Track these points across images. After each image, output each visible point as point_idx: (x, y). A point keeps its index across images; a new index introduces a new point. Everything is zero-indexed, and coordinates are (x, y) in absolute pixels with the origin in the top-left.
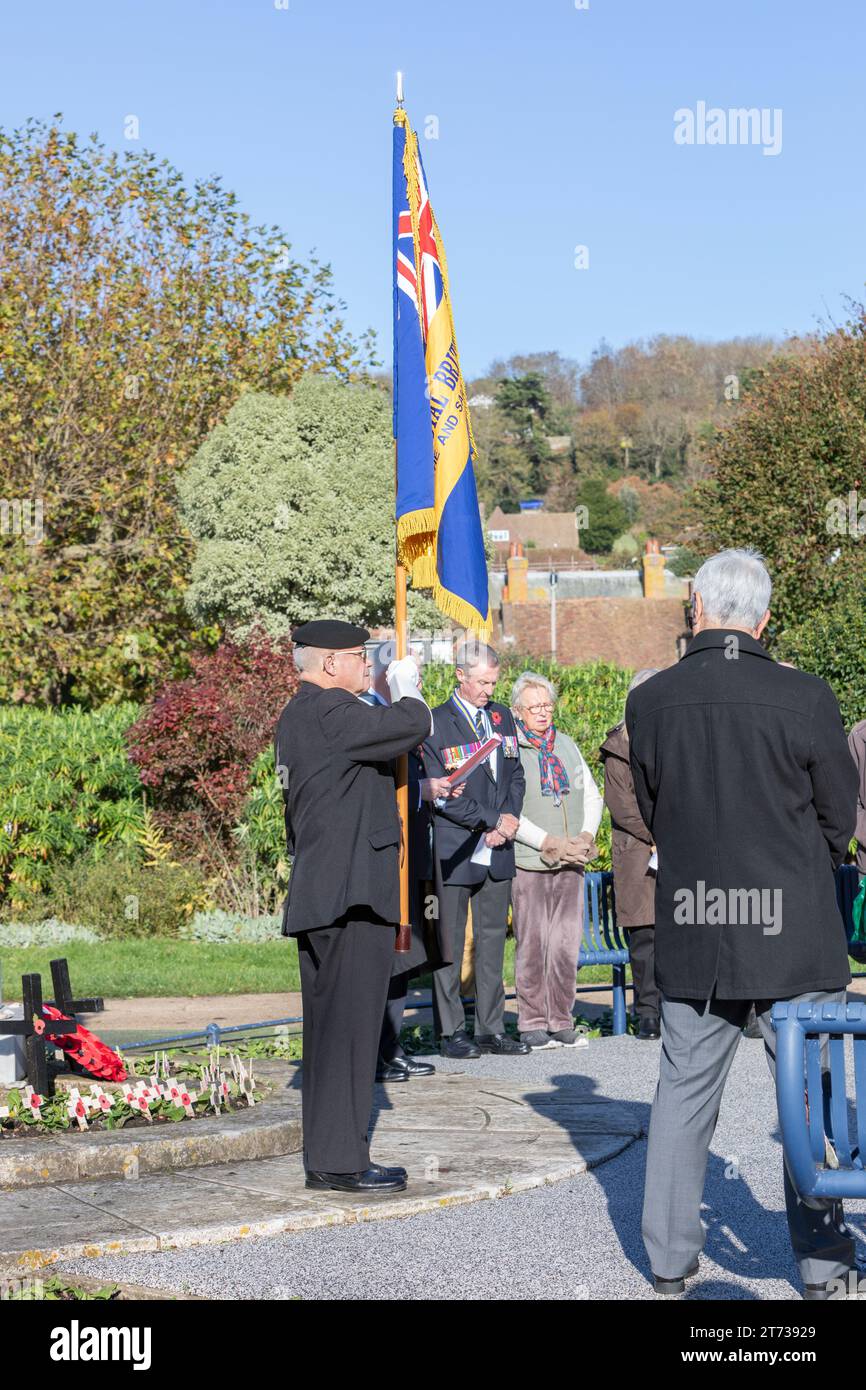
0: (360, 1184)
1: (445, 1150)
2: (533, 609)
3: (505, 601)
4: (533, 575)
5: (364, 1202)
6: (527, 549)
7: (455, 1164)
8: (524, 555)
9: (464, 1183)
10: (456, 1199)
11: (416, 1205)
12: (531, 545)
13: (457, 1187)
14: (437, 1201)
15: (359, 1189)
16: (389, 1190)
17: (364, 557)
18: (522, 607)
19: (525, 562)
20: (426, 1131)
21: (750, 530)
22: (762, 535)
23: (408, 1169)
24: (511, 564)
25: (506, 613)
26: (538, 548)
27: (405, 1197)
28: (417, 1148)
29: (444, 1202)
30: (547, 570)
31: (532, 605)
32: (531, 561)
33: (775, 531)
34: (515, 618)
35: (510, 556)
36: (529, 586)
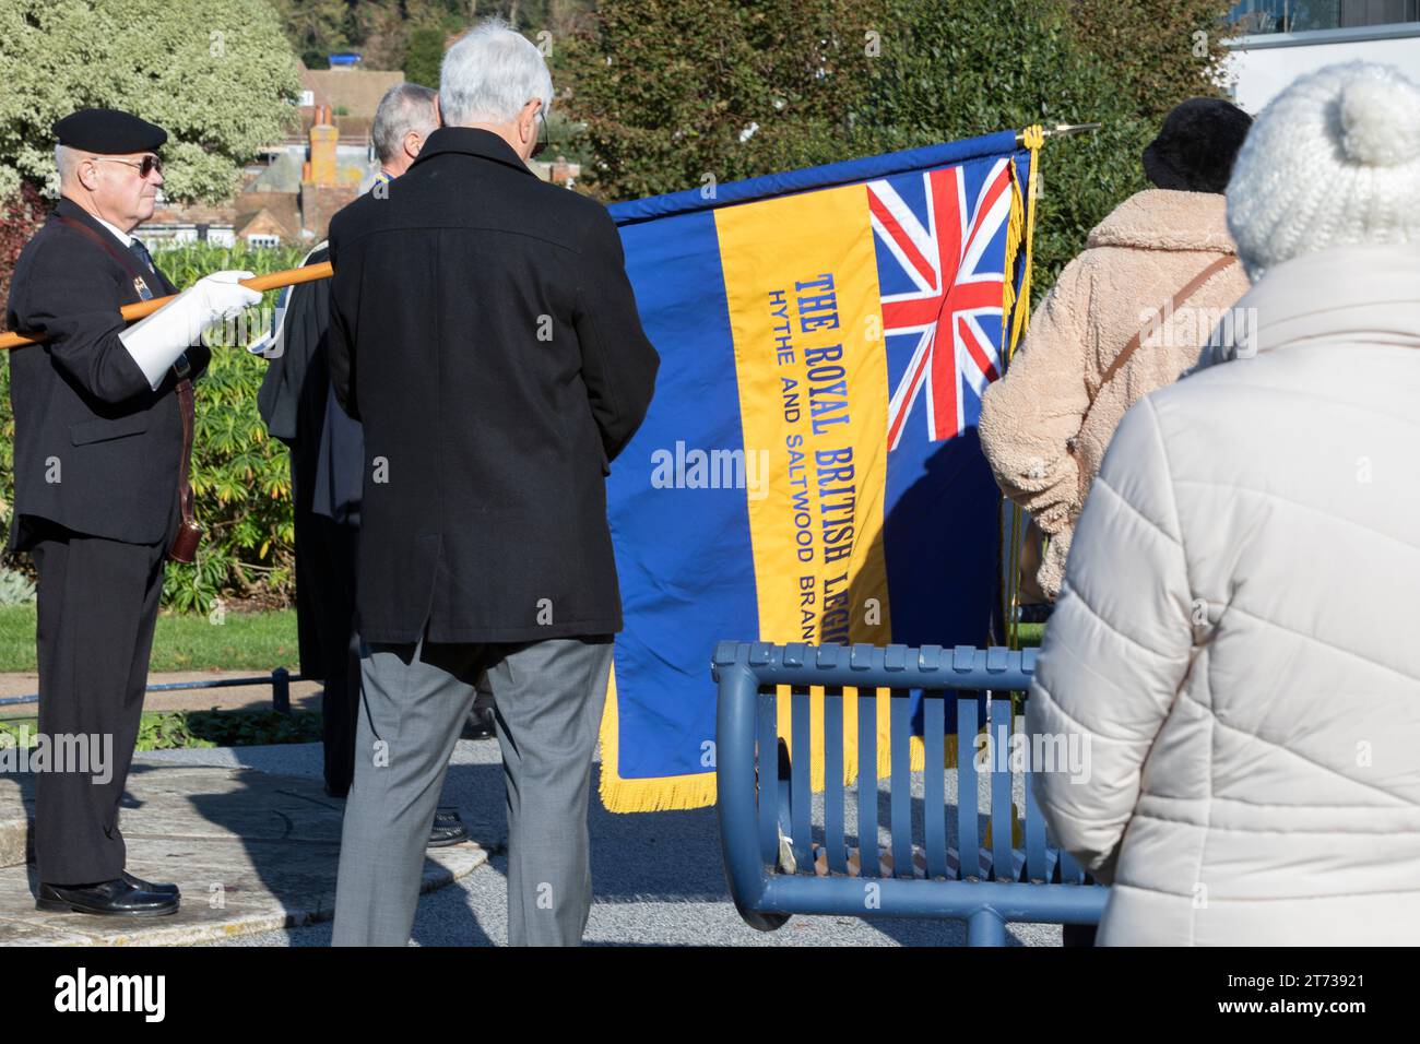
0: (114, 905)
1: (231, 863)
2: (344, 194)
3: (304, 183)
4: (344, 150)
5: (119, 928)
6: (337, 117)
7: (246, 882)
8: (333, 123)
9: (259, 905)
10: (249, 925)
11: (193, 933)
12: (343, 113)
13: (249, 911)
14: (222, 928)
15: (113, 911)
16: (154, 913)
17: (125, 94)
18: (327, 191)
19: (334, 133)
20: (204, 839)
21: (640, 89)
22: (657, 97)
23: (179, 886)
24: (315, 133)
25: (306, 198)
26: (351, 116)
27: (177, 922)
28: (192, 861)
29: (230, 929)
30: (363, 145)
31: (344, 190)
32: (342, 133)
33: (673, 93)
34: (318, 205)
35: (314, 123)
36: (338, 165)
